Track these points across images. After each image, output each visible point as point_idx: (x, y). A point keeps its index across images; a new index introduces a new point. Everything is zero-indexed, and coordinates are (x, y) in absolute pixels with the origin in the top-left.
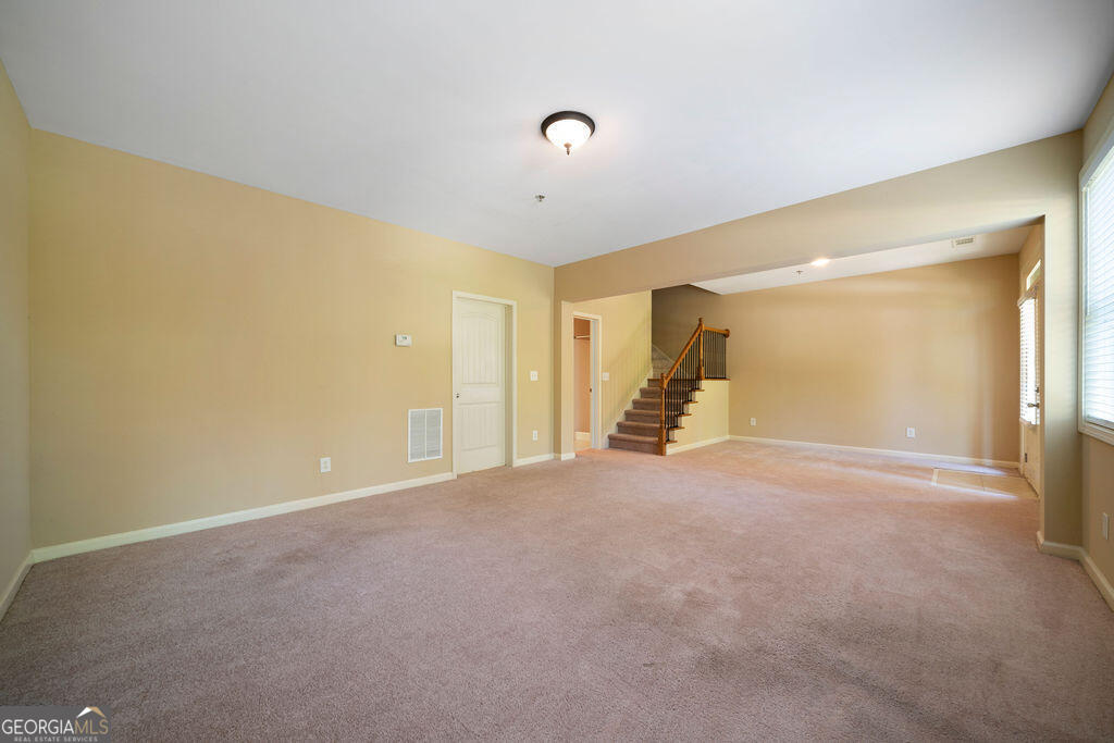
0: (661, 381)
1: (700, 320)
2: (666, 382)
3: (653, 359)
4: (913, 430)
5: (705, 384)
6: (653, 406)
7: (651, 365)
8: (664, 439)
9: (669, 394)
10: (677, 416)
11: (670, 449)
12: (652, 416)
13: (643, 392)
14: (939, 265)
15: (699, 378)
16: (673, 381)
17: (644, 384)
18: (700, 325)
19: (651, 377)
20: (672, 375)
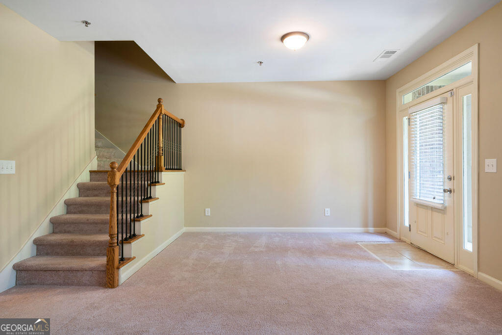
0: (111, 173)
1: (159, 100)
2: (118, 176)
3: (96, 147)
4: (329, 209)
5: (166, 176)
6: (98, 208)
7: (94, 153)
8: (117, 257)
9: (122, 190)
10: (134, 221)
11: (125, 273)
12: (95, 223)
13: (83, 189)
14: (344, 81)
15: (158, 169)
16: (130, 173)
17: (85, 178)
18: (159, 106)
19: (95, 168)
20: (127, 165)
